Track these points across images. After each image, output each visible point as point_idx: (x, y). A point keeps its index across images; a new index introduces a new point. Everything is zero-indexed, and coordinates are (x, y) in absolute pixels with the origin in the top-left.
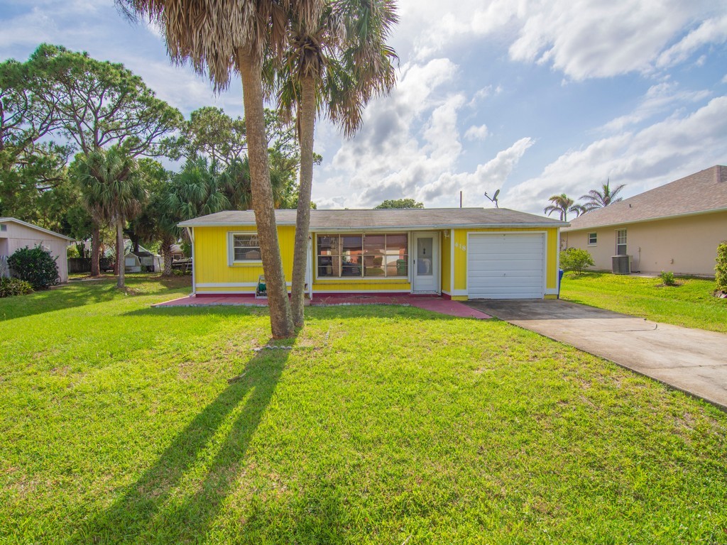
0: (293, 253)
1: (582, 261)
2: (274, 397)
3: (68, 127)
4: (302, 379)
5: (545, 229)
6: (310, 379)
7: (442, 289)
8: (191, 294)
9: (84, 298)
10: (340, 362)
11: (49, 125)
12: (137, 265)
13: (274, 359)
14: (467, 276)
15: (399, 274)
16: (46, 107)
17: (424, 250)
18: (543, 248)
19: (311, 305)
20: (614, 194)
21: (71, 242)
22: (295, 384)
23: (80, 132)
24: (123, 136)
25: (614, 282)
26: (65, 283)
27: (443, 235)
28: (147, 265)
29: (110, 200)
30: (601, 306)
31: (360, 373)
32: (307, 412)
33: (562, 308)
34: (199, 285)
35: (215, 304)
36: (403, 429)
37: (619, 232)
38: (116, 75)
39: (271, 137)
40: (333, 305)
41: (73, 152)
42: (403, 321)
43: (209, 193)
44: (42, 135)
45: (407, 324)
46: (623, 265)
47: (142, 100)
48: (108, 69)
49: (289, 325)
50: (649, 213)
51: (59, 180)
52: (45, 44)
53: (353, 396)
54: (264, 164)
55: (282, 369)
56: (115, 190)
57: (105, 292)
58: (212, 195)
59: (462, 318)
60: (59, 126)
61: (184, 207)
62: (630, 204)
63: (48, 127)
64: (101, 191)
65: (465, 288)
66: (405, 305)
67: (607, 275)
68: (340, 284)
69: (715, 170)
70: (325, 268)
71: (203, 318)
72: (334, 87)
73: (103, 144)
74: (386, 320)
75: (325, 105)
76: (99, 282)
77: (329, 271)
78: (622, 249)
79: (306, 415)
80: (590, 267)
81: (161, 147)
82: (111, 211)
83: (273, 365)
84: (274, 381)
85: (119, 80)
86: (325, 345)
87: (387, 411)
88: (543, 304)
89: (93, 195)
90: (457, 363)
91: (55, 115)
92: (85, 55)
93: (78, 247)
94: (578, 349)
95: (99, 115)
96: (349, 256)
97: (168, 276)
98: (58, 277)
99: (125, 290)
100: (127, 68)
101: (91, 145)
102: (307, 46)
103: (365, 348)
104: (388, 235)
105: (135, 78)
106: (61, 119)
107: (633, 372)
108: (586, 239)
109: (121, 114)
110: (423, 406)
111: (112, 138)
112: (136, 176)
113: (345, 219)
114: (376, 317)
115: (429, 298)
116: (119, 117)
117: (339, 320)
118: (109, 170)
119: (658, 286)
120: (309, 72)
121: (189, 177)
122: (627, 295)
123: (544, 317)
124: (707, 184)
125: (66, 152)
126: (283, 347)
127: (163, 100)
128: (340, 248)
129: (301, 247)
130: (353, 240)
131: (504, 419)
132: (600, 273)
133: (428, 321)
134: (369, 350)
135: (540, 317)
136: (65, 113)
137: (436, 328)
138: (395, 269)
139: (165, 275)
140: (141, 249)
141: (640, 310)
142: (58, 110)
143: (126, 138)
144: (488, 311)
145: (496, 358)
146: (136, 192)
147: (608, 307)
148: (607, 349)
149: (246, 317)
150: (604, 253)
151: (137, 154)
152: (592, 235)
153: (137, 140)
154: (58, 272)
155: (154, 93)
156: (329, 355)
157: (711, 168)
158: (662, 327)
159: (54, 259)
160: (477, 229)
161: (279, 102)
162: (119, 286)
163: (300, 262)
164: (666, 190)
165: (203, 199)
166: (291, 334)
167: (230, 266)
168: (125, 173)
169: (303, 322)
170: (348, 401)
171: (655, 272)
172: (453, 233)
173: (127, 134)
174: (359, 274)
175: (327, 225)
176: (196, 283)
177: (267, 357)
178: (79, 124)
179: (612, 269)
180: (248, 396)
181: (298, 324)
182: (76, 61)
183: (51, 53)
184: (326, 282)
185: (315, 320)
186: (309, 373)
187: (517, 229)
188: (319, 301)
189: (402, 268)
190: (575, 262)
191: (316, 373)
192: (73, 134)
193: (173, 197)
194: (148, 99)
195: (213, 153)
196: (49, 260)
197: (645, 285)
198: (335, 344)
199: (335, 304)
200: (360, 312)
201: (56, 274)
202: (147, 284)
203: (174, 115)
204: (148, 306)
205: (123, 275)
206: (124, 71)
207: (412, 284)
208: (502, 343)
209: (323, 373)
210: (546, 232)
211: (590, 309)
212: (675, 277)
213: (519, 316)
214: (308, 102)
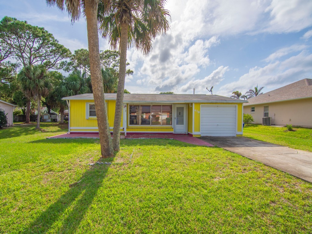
0: (115, 112)
1: (249, 119)
2: (95, 198)
3: (18, 55)
4: (114, 185)
5: (237, 104)
6: (119, 185)
7: (188, 131)
8: (67, 132)
9: (19, 134)
10: (137, 172)
11: (9, 54)
12: (49, 118)
13: (100, 170)
14: (200, 125)
15: (167, 124)
16: (8, 46)
17: (180, 113)
18: (236, 113)
19: (125, 138)
20: (260, 91)
21: (15, 107)
22: (110, 188)
23: (22, 57)
24: (44, 60)
25: (264, 129)
26: (12, 126)
27: (189, 106)
28: (54, 118)
29: (34, 88)
30: (264, 140)
31: (148, 180)
32: (114, 211)
33: (245, 141)
34: (72, 128)
35: (78, 137)
36: (177, 226)
37: (265, 107)
38: (40, 32)
39: (111, 63)
40: (136, 138)
41: (19, 66)
42: (171, 148)
43: (81, 86)
44: (5, 58)
45: (173, 149)
46: (267, 122)
47: (52, 44)
48: (36, 29)
49: (110, 150)
50: (279, 98)
51: (12, 79)
52: (7, 17)
53: (144, 197)
54: (98, 62)
55: (103, 177)
56: (37, 83)
57: (30, 130)
58: (83, 87)
59: (200, 146)
60: (14, 55)
61: (69, 92)
62: (269, 94)
63: (8, 55)
64: (30, 83)
65: (199, 131)
66: (171, 139)
67: (260, 126)
68: (140, 128)
69: (306, 80)
70: (133, 121)
71: (69, 145)
72: (138, 32)
73: (34, 63)
74: (162, 147)
75: (133, 40)
76: (28, 126)
77: (135, 122)
78: (266, 114)
79: (114, 214)
80: (252, 122)
81: (60, 65)
82: (34, 93)
83: (98, 174)
84: (98, 185)
85: (41, 34)
86: (130, 162)
87: (165, 210)
88: (237, 139)
89: (26, 86)
90: (203, 174)
91: (12, 50)
92: (26, 22)
93: (22, 110)
94: (265, 165)
95: (32, 50)
96: (145, 116)
97: (62, 124)
98: (7, 123)
99: (40, 130)
100: (46, 30)
101: (28, 63)
102: (124, 7)
103: (151, 164)
104: (163, 106)
105: (50, 34)
106: (15, 52)
107: (302, 180)
108: (250, 110)
109: (43, 51)
110: (187, 205)
111: (38, 61)
112: (47, 77)
113: (143, 98)
114: (157, 145)
115: (182, 136)
116: (42, 51)
117: (138, 147)
118: (34, 74)
119: (285, 131)
120: (125, 21)
121: (72, 78)
122: (273, 135)
123: (240, 146)
124: (303, 86)
125: (16, 66)
126: (107, 163)
127: (62, 44)
128: (140, 112)
129: (119, 109)
130: (147, 108)
131: (240, 217)
132: (256, 125)
133: (183, 147)
134: (154, 165)
135: (237, 146)
136: (17, 49)
137: (188, 151)
138: (165, 121)
139: (61, 123)
140: (52, 111)
141: (283, 143)
142: (14, 48)
143: (45, 61)
144: (212, 142)
145: (224, 170)
146: (46, 85)
147: (268, 141)
148: (280, 165)
149: (92, 145)
150: (258, 116)
151: (49, 68)
152: (252, 108)
153: (50, 62)
154: (7, 121)
155: (58, 41)
156: (131, 168)
157: (303, 80)
158: (301, 152)
159: (5, 114)
160: (205, 103)
161: (111, 38)
162: (37, 128)
163: (118, 117)
164: (285, 89)
165: (78, 89)
166: (112, 155)
167: (87, 119)
168: (42, 76)
169: (119, 148)
170: (141, 201)
171: (283, 125)
172: (194, 105)
173: (45, 59)
174: (149, 124)
175: (134, 100)
176: (70, 127)
177: (96, 169)
178: (22, 54)
179: (262, 123)
180: (80, 197)
181: (116, 149)
182: (21, 24)
183: (10, 21)
184: (133, 127)
185: (126, 147)
186: (119, 180)
187: (224, 103)
188: (130, 137)
189: (169, 121)
190: (246, 120)
191: (123, 180)
192: (20, 58)
193: (64, 87)
194: (55, 44)
195: (85, 69)
196: (3, 115)
197: (279, 130)
198: (135, 161)
199: (137, 138)
200: (149, 142)
201: (6, 122)
202: (51, 127)
203: (67, 51)
204: (45, 138)
205: (39, 123)
206: (44, 31)
207: (174, 129)
208: (224, 161)
209: (127, 180)
210: (237, 105)
211: (260, 142)
212: (292, 127)
213: (228, 145)
214: (124, 36)
